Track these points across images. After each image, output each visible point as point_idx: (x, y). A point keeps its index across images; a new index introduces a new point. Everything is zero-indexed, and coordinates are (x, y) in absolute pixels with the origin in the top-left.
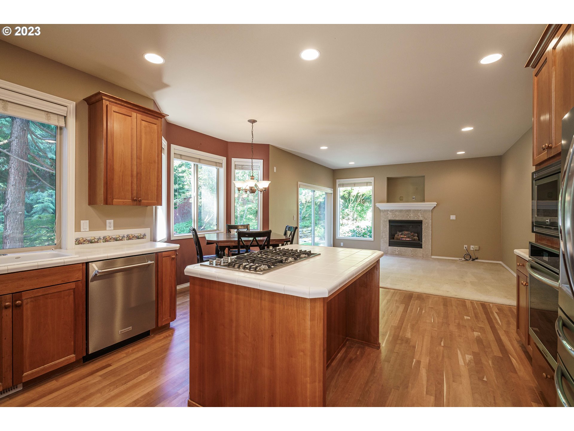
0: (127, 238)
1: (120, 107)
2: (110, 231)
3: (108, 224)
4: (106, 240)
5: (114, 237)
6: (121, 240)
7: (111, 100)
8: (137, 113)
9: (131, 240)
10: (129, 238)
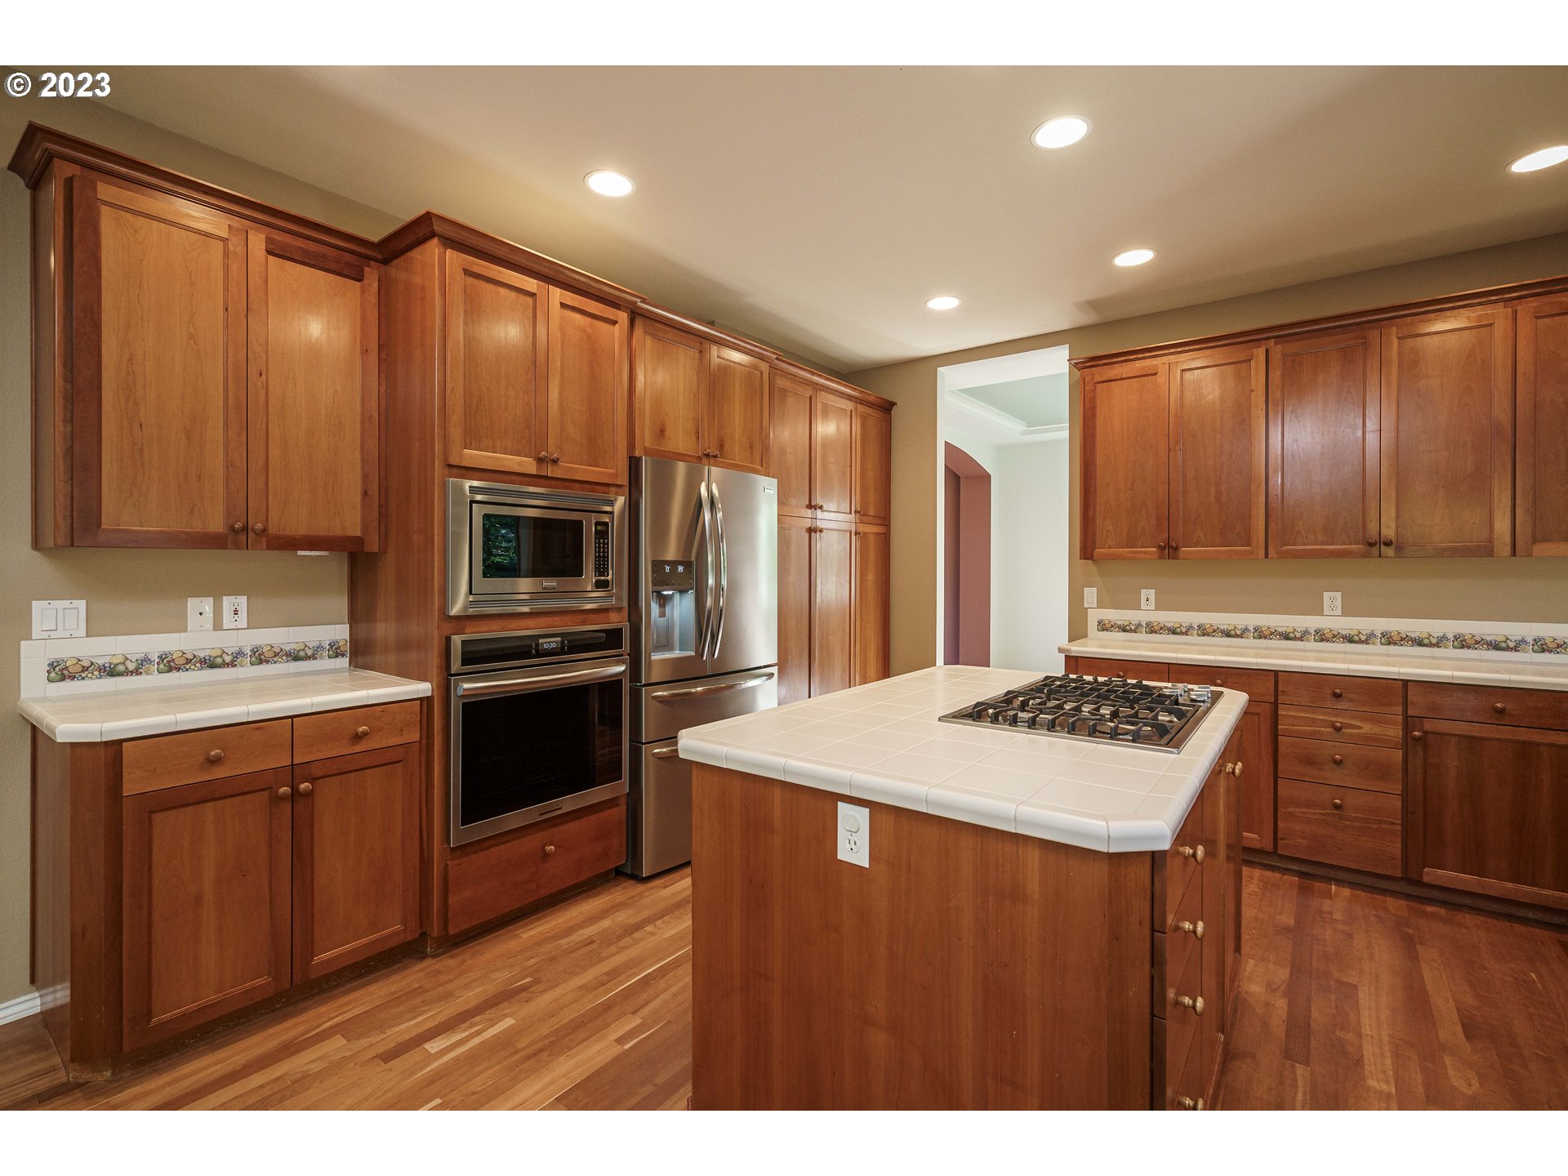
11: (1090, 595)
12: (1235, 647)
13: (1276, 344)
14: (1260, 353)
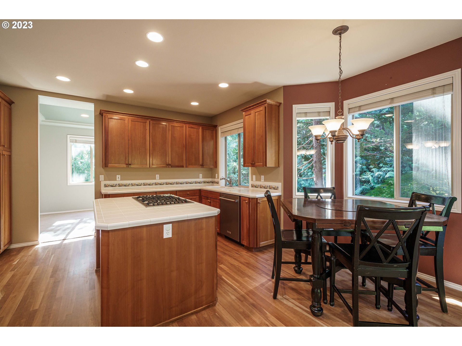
2: (262, 182)
3: (262, 178)
4: (261, 187)
5: (264, 186)
6: (267, 188)
8: (253, 110)
11: (102, 177)
12: (139, 188)
13: (151, 120)
14: (148, 121)
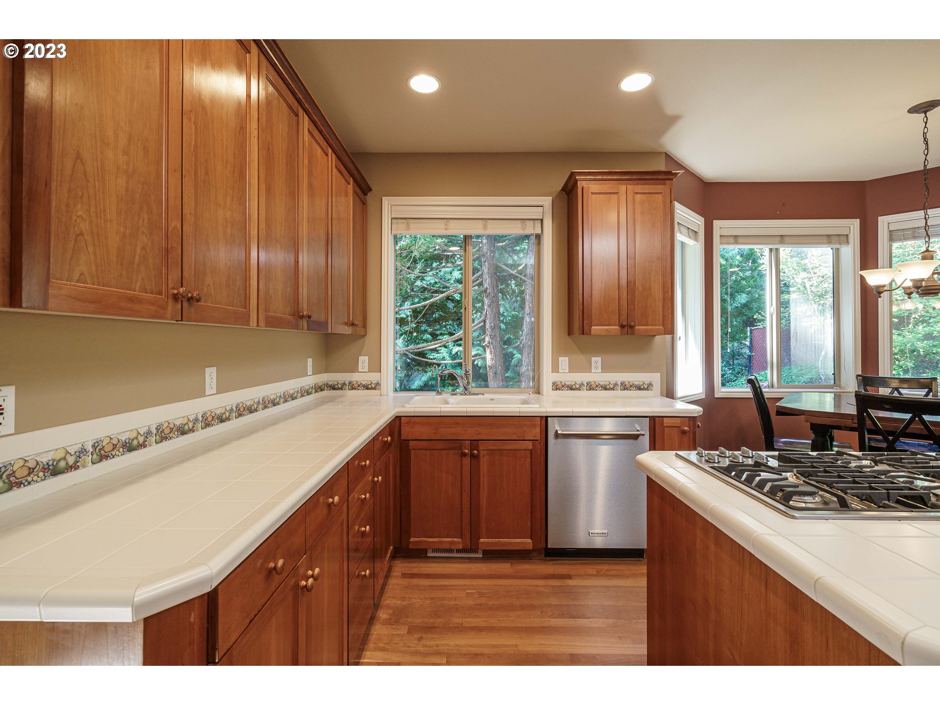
0: (622, 387)
1: (601, 184)
2: (596, 375)
3: (593, 365)
4: (591, 387)
5: (602, 384)
6: (613, 389)
7: (587, 177)
8: (627, 184)
9: (628, 391)
10: (625, 387)
